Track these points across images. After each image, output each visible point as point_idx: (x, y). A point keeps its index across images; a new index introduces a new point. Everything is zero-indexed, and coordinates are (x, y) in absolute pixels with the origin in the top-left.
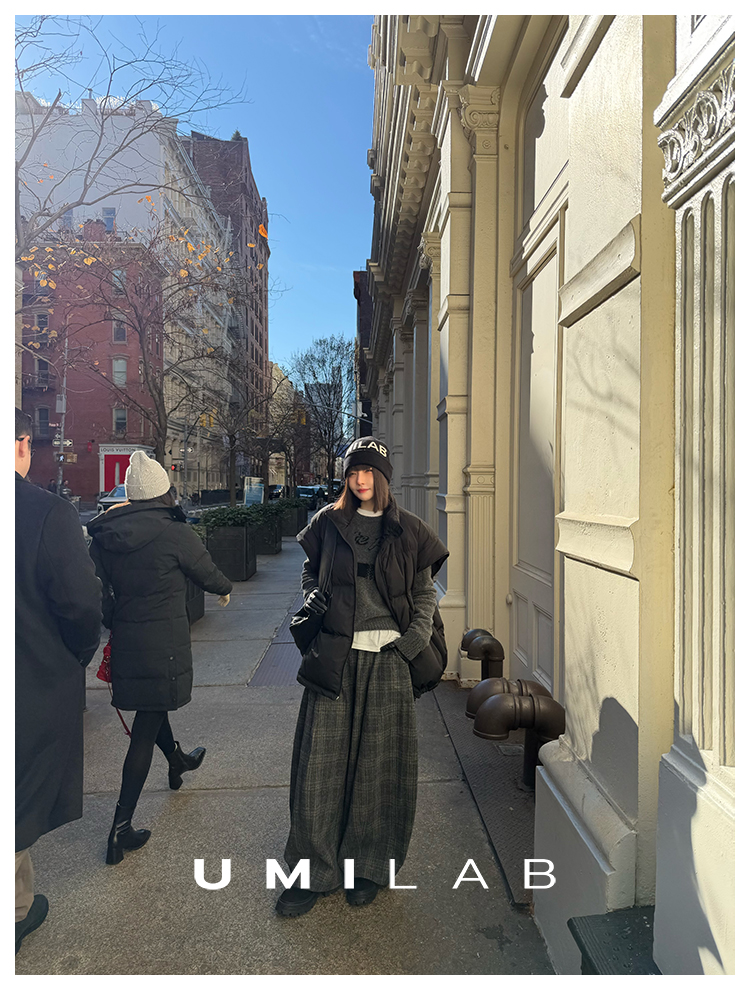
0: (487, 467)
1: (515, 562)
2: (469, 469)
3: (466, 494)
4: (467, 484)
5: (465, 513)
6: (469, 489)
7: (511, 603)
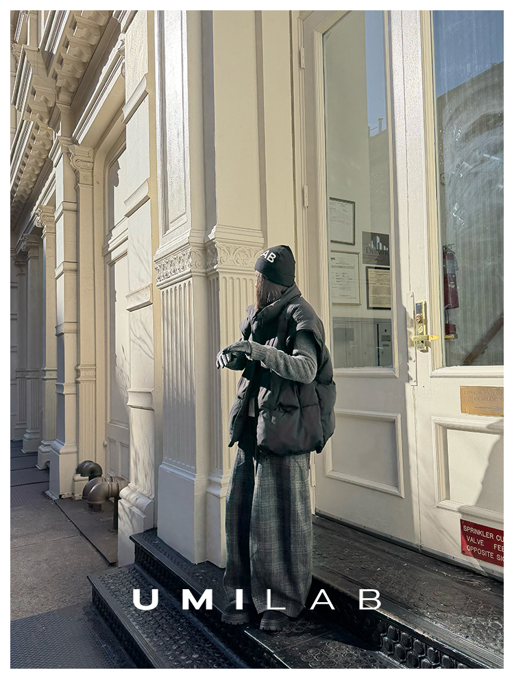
0: (91, 365)
1: (109, 421)
2: (79, 367)
3: (77, 383)
4: (78, 376)
5: (77, 394)
6: (79, 379)
7: (106, 446)
